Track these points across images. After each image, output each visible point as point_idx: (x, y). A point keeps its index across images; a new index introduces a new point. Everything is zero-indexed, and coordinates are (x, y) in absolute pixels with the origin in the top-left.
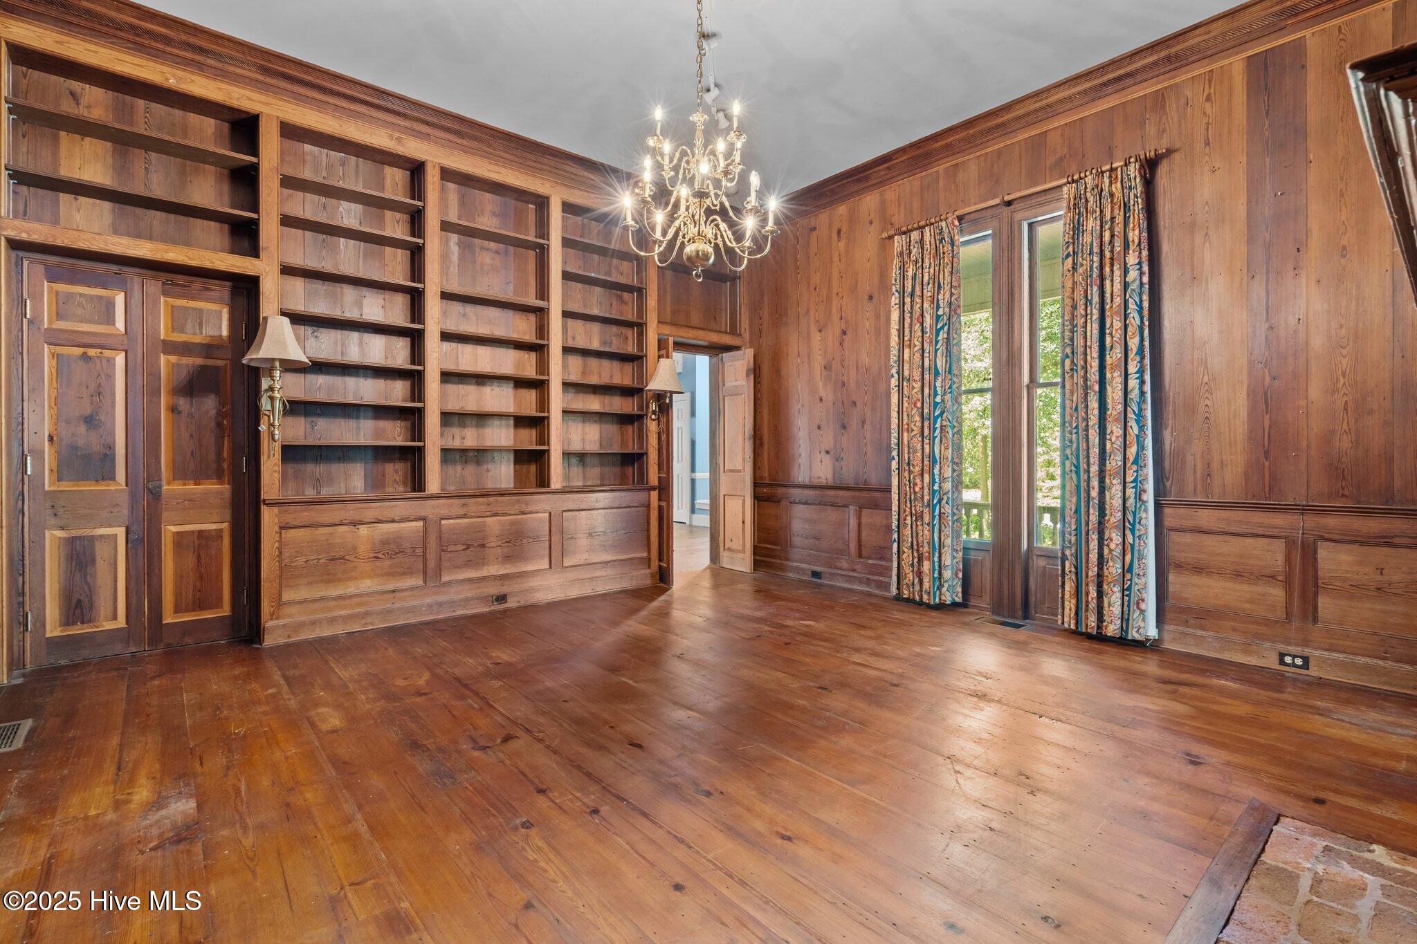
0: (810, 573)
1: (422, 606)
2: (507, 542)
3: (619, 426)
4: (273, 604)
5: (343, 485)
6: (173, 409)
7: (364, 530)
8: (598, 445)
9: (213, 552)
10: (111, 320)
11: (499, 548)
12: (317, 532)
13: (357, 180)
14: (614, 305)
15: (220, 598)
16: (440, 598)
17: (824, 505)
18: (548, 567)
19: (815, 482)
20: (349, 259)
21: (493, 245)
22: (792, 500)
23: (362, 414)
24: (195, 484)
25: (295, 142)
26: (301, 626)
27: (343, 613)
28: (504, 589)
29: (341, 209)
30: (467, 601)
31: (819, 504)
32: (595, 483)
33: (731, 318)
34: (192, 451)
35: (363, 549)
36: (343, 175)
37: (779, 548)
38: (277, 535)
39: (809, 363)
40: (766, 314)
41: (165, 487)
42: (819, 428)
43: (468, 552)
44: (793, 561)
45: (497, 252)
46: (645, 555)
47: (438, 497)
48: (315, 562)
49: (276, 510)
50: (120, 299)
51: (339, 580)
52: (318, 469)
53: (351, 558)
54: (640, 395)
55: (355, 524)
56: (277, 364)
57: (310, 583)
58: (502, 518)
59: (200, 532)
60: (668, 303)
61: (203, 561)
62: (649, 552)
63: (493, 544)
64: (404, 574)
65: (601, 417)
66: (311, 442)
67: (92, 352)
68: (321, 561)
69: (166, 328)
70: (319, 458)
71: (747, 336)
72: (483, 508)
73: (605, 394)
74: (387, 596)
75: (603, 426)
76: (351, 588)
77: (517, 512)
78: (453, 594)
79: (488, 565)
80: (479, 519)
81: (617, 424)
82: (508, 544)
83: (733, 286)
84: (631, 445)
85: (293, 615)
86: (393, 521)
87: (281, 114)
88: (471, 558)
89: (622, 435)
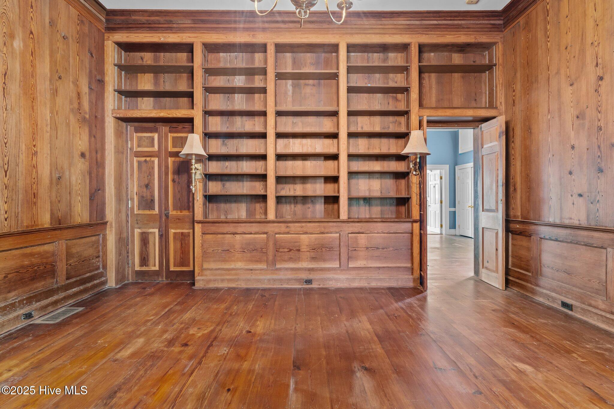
0: (560, 303)
1: (265, 280)
2: (313, 249)
3: (395, 180)
4: (199, 269)
5: (236, 214)
6: (174, 181)
7: (238, 236)
8: (379, 192)
9: (187, 242)
10: (153, 146)
11: (308, 252)
12: (217, 237)
13: (243, 62)
14: (390, 103)
15: (189, 262)
16: (275, 277)
17: (577, 243)
18: (339, 266)
19: (567, 222)
20: (239, 103)
21: (311, 82)
22: (542, 236)
23: (245, 179)
24: (181, 212)
25: (216, 54)
26: (209, 281)
27: (228, 277)
28: (311, 277)
29: (236, 80)
30: (289, 280)
31: (571, 242)
32: (378, 217)
33: (489, 97)
34: (179, 199)
35: (238, 246)
36: (236, 63)
37: (530, 274)
38: (201, 237)
39: (560, 116)
40: (518, 87)
41: (171, 213)
42: (570, 173)
43: (290, 253)
44: (544, 288)
45: (314, 85)
46: (409, 265)
47: (273, 222)
48: (217, 251)
49: (200, 225)
50: (156, 136)
51: (227, 261)
52: (226, 206)
53: (232, 251)
54: (408, 159)
55: (234, 234)
56: (194, 157)
57: (214, 261)
58: (310, 235)
59: (182, 233)
60: (434, 95)
61: (183, 246)
62: (412, 264)
63: (304, 250)
64: (257, 261)
65: (382, 174)
66: (223, 193)
67: (148, 159)
68: (219, 251)
69: (171, 146)
70: (226, 201)
71: (503, 108)
72: (299, 229)
73: (384, 160)
74: (248, 272)
75: (383, 180)
76: (232, 266)
77: (319, 232)
78: (282, 275)
79: (302, 261)
80: (297, 235)
81: (393, 179)
82: (313, 251)
83: (491, 74)
84: (403, 192)
85: (208, 275)
86: (251, 234)
87: (202, 40)
88: (292, 257)
89: (397, 186)
